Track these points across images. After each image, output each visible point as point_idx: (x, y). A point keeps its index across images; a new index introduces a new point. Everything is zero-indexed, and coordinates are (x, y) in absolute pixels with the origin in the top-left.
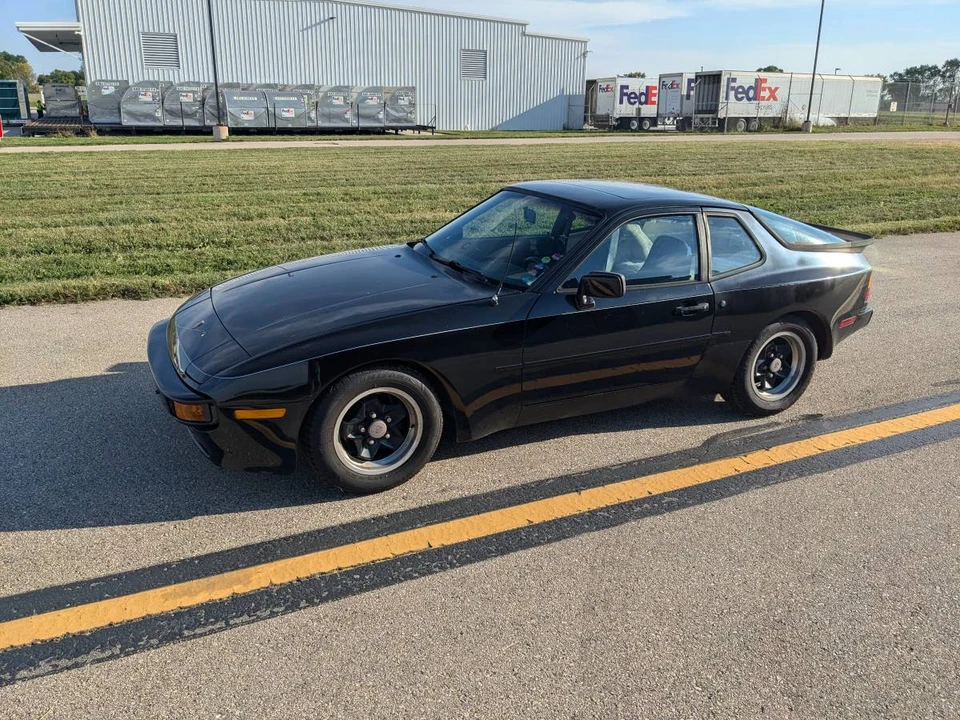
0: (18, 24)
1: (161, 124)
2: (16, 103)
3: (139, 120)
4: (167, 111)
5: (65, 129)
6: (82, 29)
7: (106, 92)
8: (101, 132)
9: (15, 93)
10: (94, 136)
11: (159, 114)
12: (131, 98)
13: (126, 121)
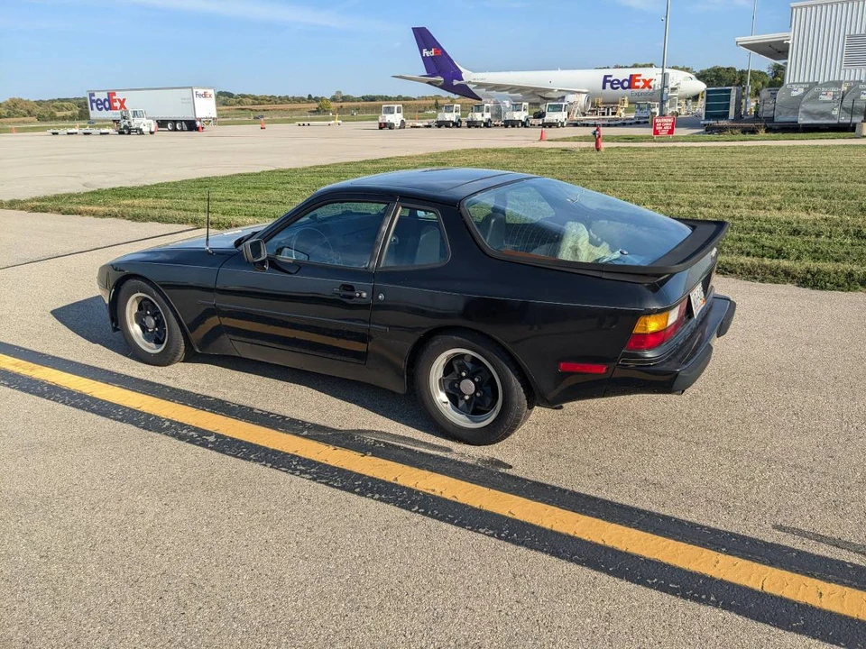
0: (738, 39)
1: (836, 122)
2: (727, 106)
3: (814, 119)
4: (844, 109)
5: (735, 128)
6: (790, 37)
7: (794, 94)
8: (768, 130)
9: (728, 98)
10: (762, 133)
11: (835, 113)
12: (812, 98)
13: (802, 120)
